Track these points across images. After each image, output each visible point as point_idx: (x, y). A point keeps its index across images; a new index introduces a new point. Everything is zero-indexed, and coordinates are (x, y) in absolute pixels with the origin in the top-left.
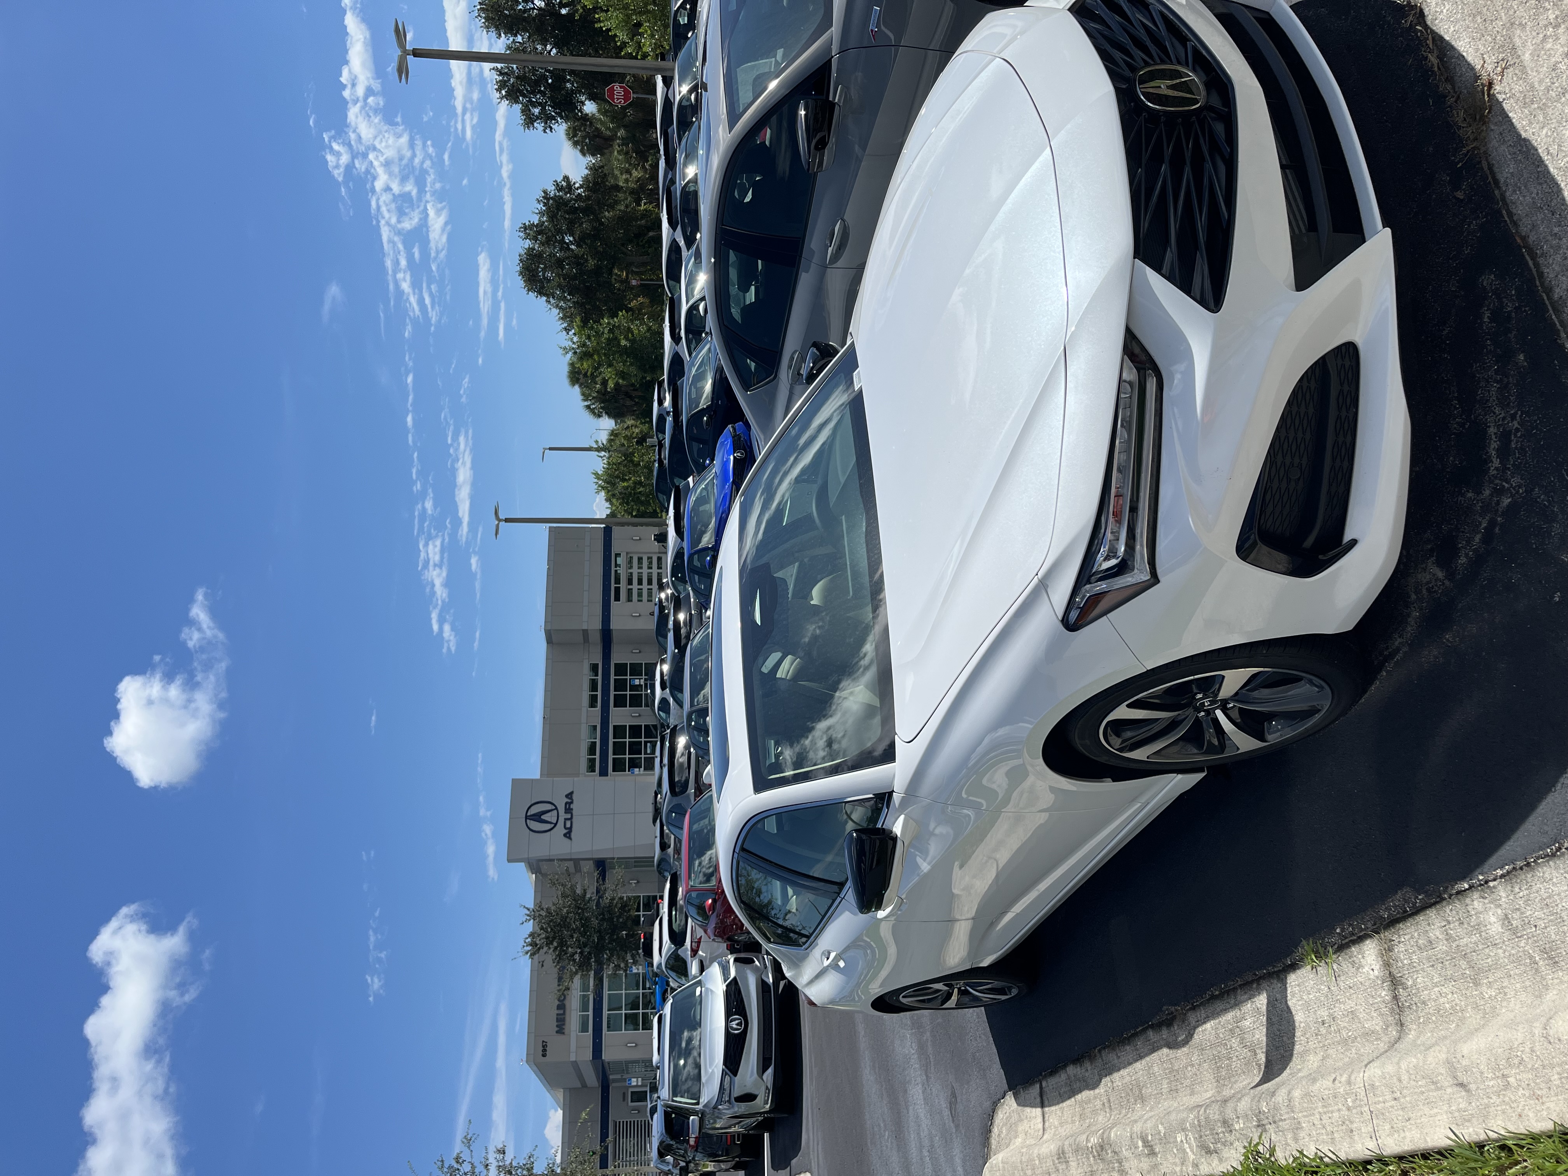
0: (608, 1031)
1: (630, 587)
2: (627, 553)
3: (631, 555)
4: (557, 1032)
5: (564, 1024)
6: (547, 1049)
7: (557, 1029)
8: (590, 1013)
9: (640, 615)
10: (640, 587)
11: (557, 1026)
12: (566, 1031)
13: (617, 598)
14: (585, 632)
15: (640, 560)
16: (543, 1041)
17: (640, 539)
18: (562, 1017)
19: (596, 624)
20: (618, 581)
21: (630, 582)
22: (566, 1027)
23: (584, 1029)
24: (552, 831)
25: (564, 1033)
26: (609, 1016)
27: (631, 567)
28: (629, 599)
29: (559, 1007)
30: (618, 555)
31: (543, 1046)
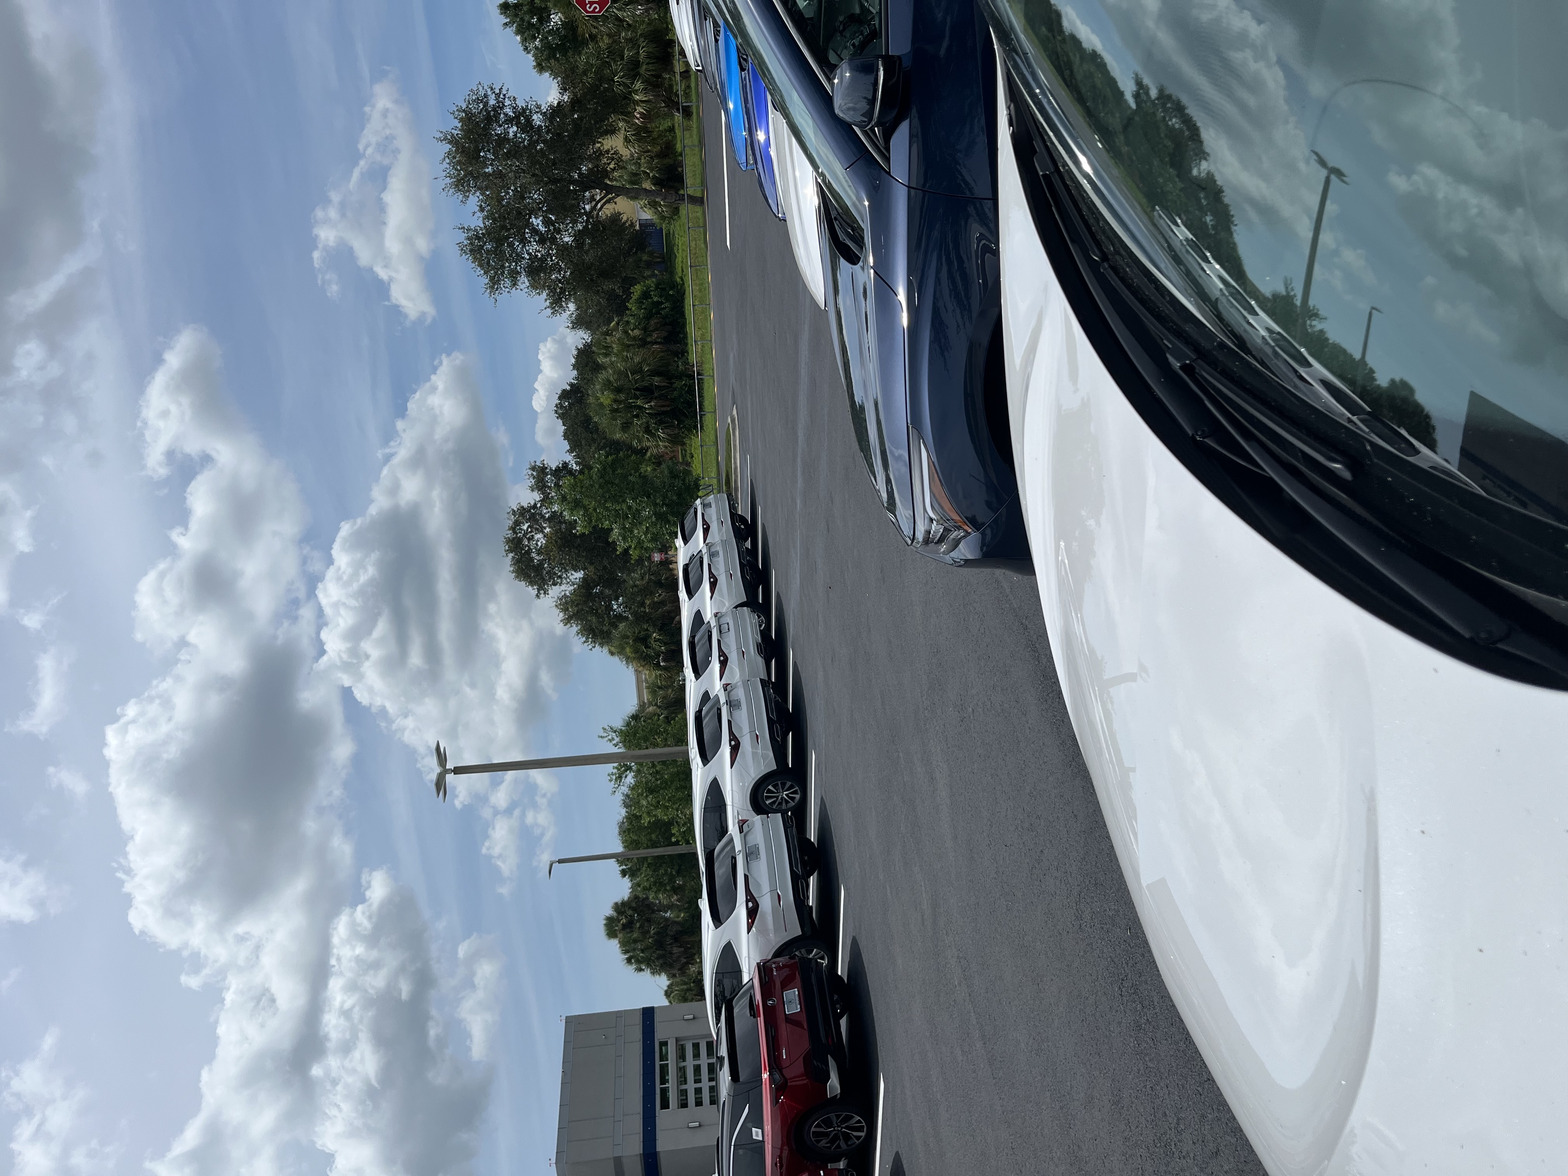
1: (684, 1087)
2: (677, 1040)
3: (682, 1043)
9: (700, 1126)
10: (698, 1085)
13: (665, 1105)
14: (618, 1161)
15: (696, 1046)
17: (694, 1018)
19: (634, 1147)
20: (664, 1081)
21: (682, 1078)
27: (684, 1060)
28: (684, 1105)
30: (664, 1044)
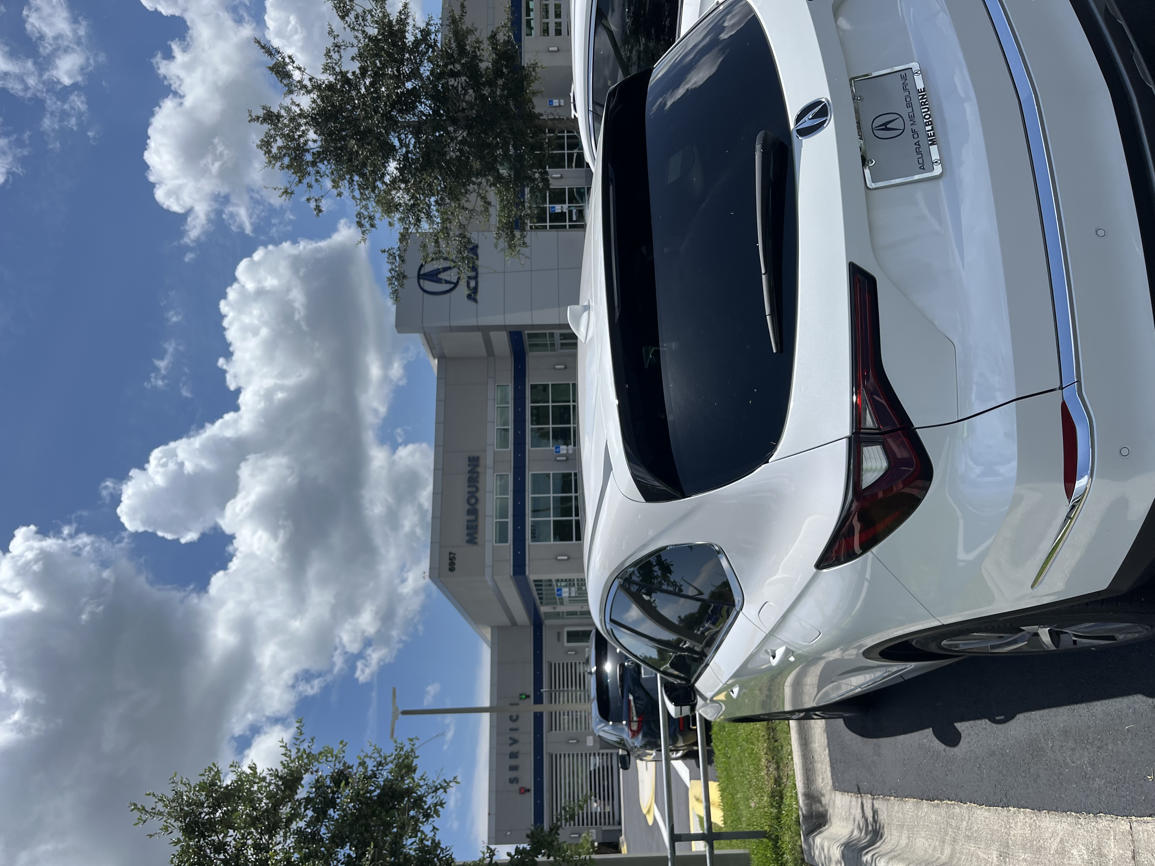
0: (532, 541)
4: (468, 542)
5: (476, 533)
6: (456, 562)
7: (467, 538)
8: (510, 520)
11: (468, 535)
12: (479, 541)
16: (450, 553)
18: (474, 524)
22: (479, 536)
23: (502, 538)
24: (453, 293)
25: (476, 543)
26: (534, 525)
29: (469, 512)
31: (450, 559)
